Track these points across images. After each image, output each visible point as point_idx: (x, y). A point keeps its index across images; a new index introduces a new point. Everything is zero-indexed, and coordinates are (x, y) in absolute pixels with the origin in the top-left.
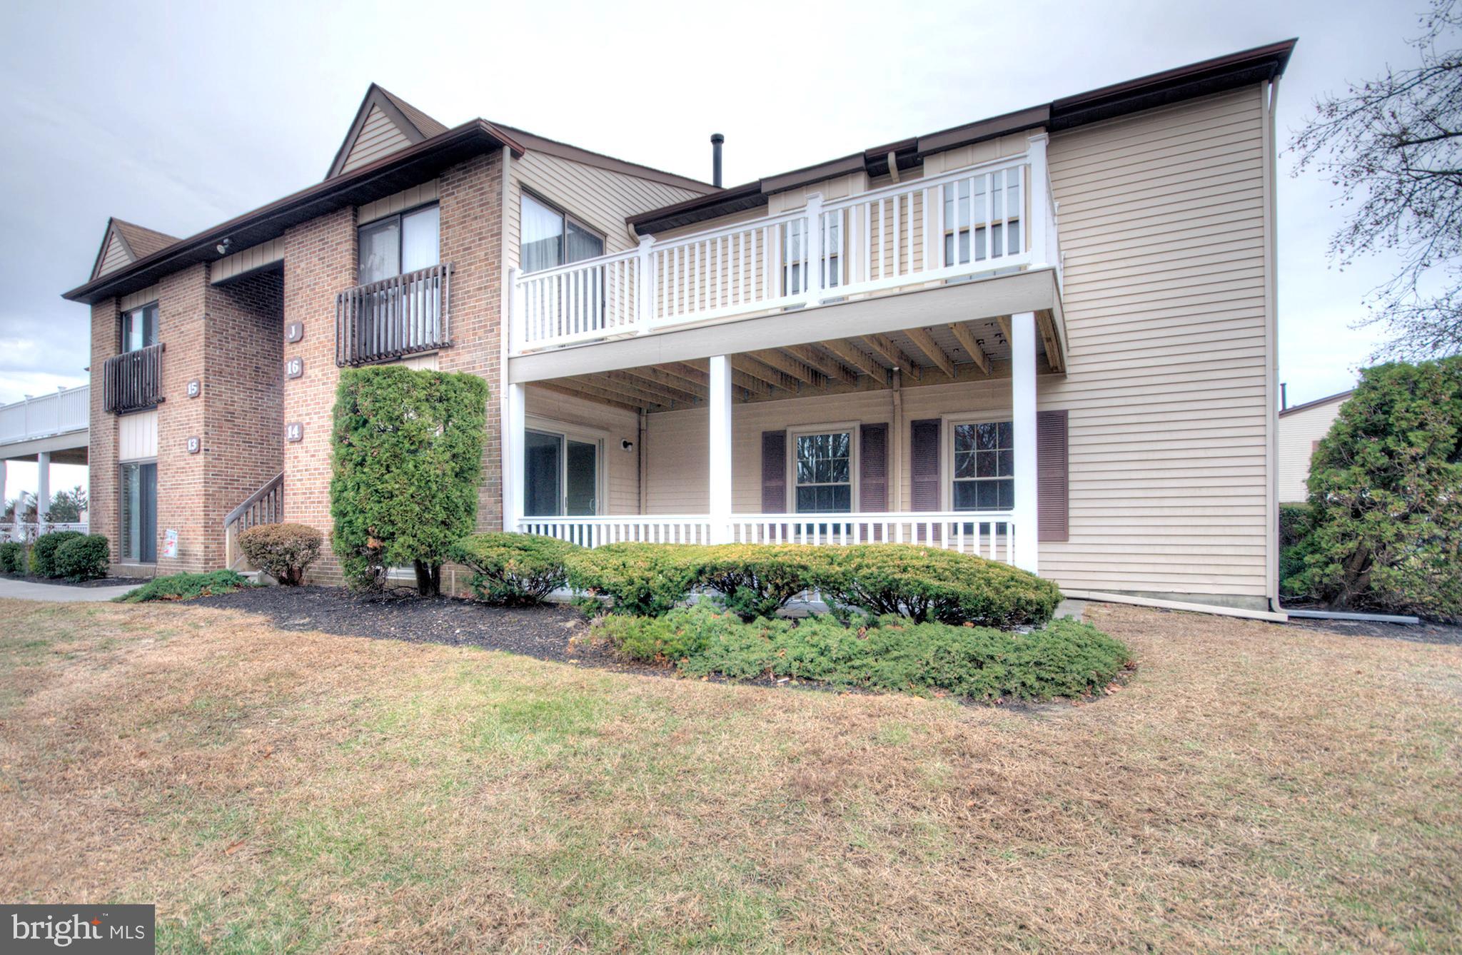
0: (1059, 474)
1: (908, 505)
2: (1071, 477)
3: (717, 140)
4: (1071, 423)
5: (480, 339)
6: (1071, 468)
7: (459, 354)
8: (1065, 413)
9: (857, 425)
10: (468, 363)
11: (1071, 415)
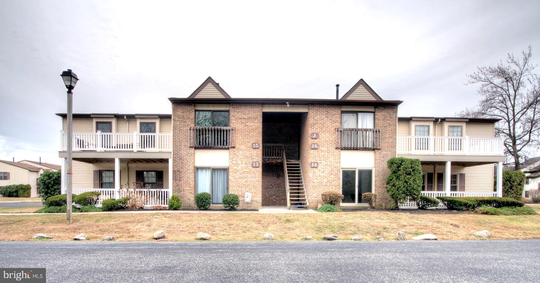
0: (464, 185)
1: (437, 190)
2: (465, 186)
3: (338, 86)
4: (466, 176)
5: (389, 149)
6: (465, 184)
7: (382, 152)
8: (465, 174)
9: (427, 173)
10: (385, 154)
11: (466, 174)
